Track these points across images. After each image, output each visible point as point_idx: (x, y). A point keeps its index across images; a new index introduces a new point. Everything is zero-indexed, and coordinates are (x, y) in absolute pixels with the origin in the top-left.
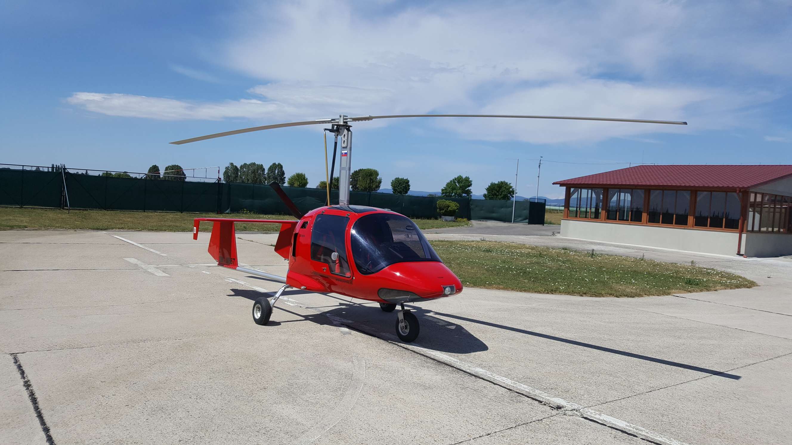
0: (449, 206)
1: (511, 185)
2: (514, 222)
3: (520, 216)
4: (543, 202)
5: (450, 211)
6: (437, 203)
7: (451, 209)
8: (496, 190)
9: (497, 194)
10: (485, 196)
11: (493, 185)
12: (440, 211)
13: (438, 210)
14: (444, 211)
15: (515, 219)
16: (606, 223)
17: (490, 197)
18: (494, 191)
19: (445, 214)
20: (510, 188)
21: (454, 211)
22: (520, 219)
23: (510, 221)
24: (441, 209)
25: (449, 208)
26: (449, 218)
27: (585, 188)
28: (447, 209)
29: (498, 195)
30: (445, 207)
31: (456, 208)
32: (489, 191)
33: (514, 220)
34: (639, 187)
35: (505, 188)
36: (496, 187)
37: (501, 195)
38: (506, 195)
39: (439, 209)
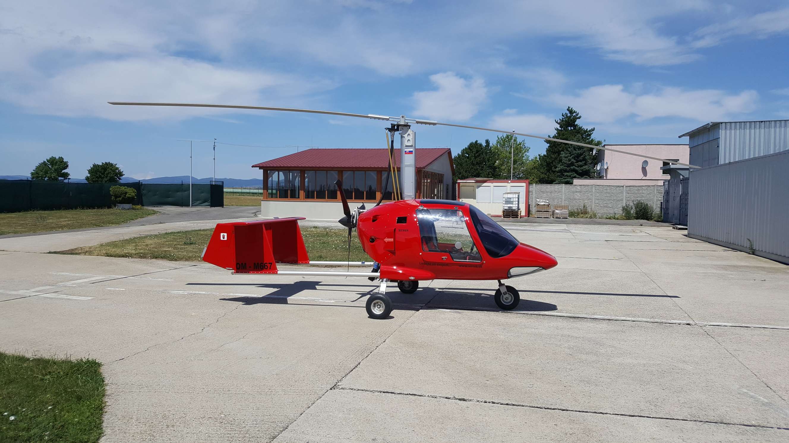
0: (126, 193)
1: (117, 166)
2: (192, 206)
3: (197, 200)
4: (221, 184)
5: (128, 197)
6: (111, 189)
7: (129, 196)
8: (101, 172)
9: (103, 176)
10: (87, 179)
11: (97, 167)
12: (116, 199)
13: (113, 198)
14: (121, 198)
15: (193, 202)
16: (305, 202)
17: (94, 180)
18: (98, 173)
19: (121, 202)
20: (116, 170)
21: (133, 198)
22: (198, 202)
23: (187, 205)
24: (116, 196)
25: (126, 195)
26: (127, 206)
27: (281, 170)
28: (125, 196)
29: (104, 178)
30: (122, 194)
31: (134, 194)
32: (92, 173)
33: (192, 204)
34: (335, 169)
35: (111, 169)
36: (100, 169)
37: (106, 177)
38: (112, 177)
39: (114, 196)
